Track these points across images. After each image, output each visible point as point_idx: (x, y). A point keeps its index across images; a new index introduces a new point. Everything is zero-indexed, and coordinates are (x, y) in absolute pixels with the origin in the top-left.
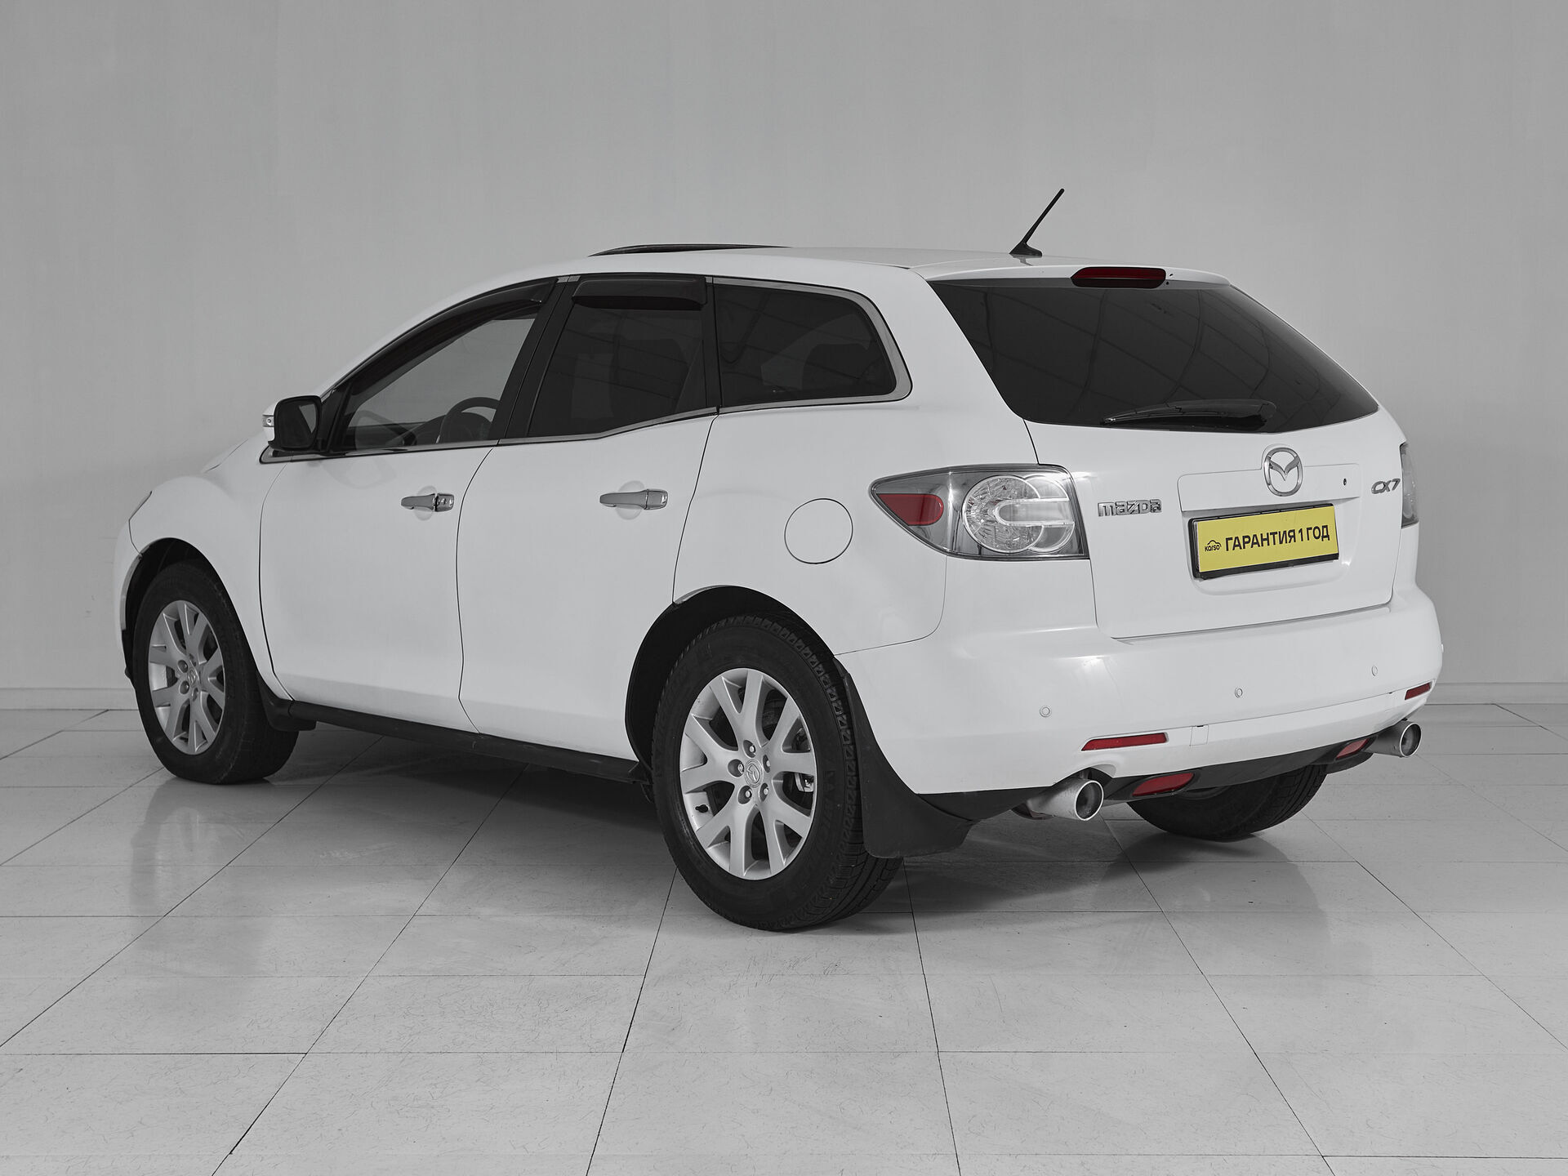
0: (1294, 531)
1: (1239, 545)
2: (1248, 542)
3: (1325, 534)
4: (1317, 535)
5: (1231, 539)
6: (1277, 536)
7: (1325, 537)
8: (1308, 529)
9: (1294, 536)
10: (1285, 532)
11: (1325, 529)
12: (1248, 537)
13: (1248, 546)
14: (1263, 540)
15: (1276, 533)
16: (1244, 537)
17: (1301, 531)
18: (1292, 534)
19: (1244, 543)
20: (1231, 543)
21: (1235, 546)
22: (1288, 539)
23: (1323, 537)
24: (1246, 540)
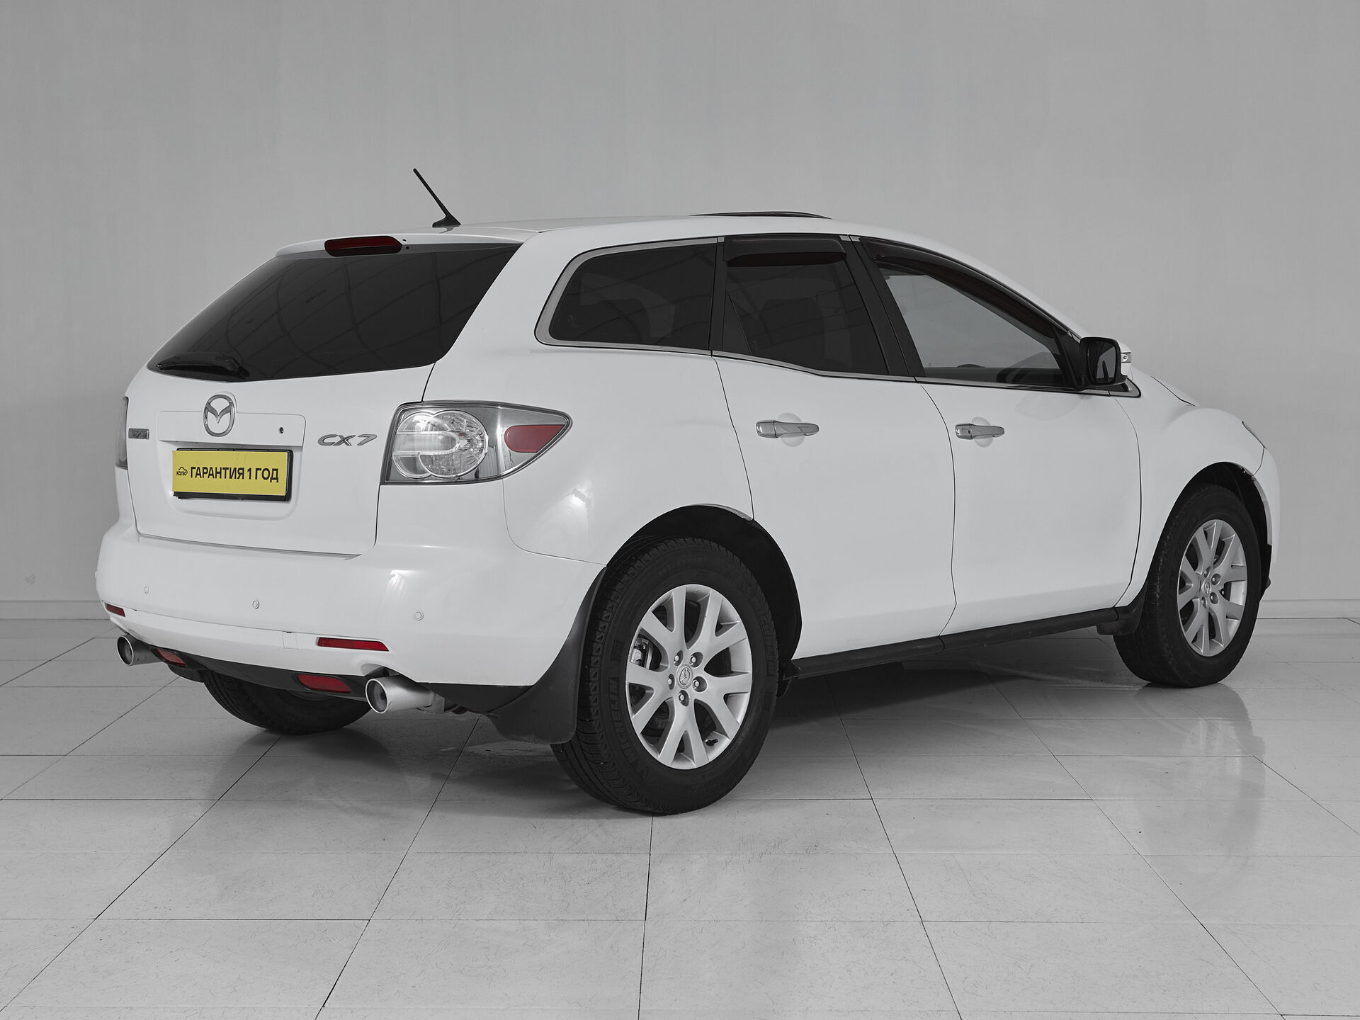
0: (243, 469)
1: (200, 474)
2: (206, 473)
3: (274, 476)
4: (266, 476)
5: (195, 468)
6: (228, 471)
7: (274, 479)
8: (257, 469)
9: (243, 474)
10: (235, 469)
11: (275, 472)
12: (206, 468)
13: (206, 475)
14: (217, 473)
15: (228, 469)
16: (204, 468)
17: (250, 470)
18: (241, 471)
19: (204, 473)
20: (194, 471)
21: (197, 474)
22: (238, 475)
23: (272, 479)
24: (205, 471)
